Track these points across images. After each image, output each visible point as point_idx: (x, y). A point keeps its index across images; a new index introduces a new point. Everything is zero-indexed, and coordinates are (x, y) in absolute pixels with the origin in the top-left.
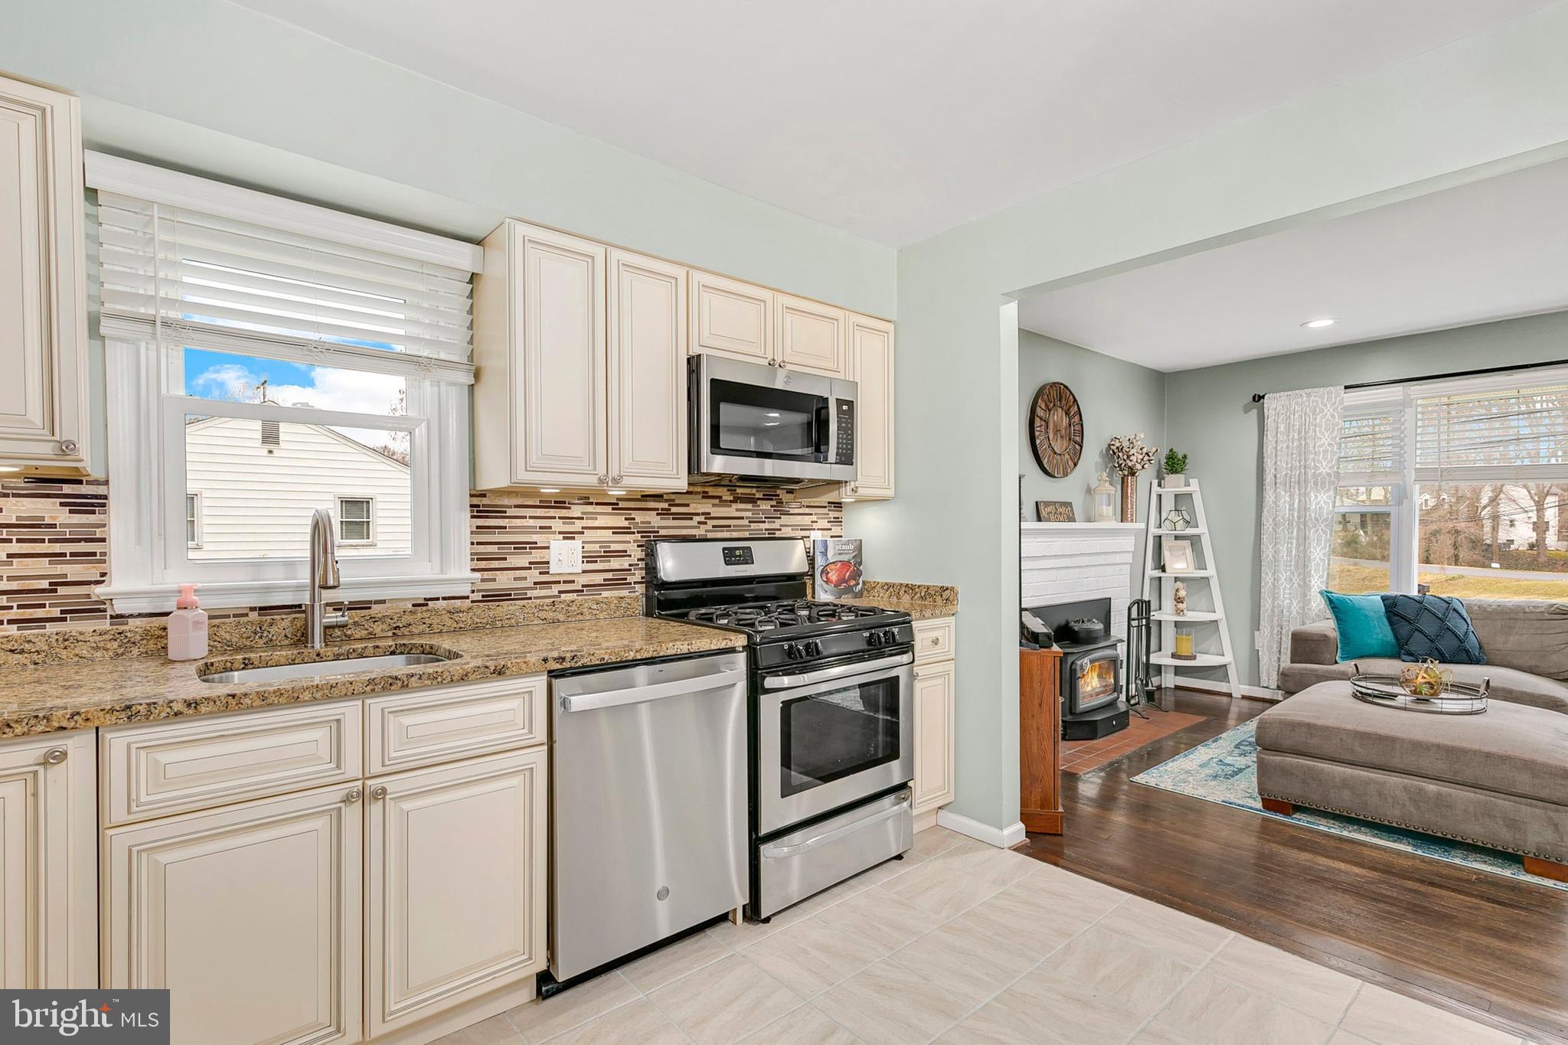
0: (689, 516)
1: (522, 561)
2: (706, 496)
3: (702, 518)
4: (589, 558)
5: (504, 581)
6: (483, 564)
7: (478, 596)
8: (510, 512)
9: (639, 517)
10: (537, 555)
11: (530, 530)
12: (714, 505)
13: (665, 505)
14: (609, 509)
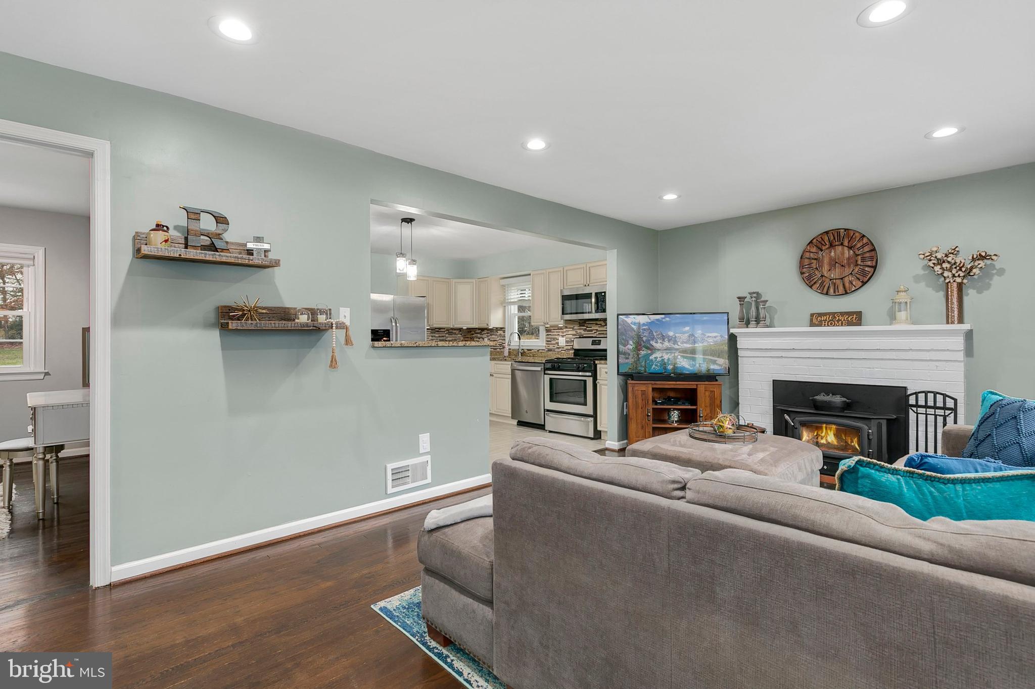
0: (592, 331)
1: (553, 342)
2: (597, 324)
3: (595, 331)
4: (567, 342)
5: (551, 347)
6: (548, 343)
7: (547, 350)
8: (552, 331)
9: (579, 331)
10: (557, 341)
11: (555, 335)
12: (599, 327)
13: (585, 328)
14: (571, 329)
